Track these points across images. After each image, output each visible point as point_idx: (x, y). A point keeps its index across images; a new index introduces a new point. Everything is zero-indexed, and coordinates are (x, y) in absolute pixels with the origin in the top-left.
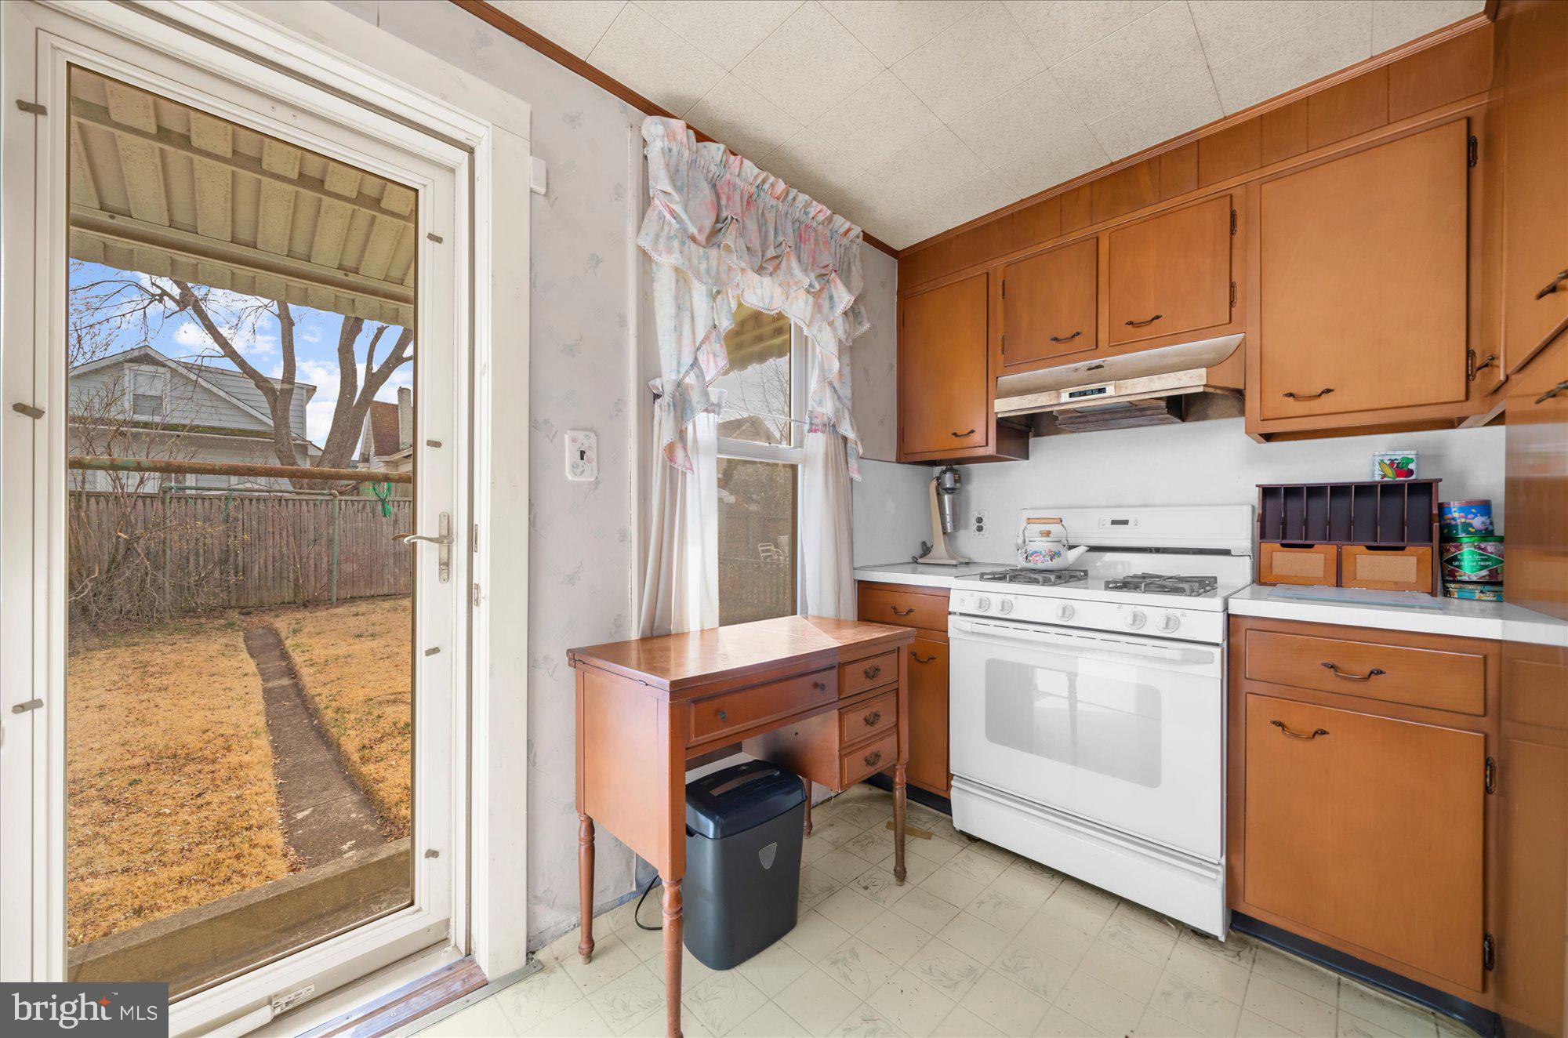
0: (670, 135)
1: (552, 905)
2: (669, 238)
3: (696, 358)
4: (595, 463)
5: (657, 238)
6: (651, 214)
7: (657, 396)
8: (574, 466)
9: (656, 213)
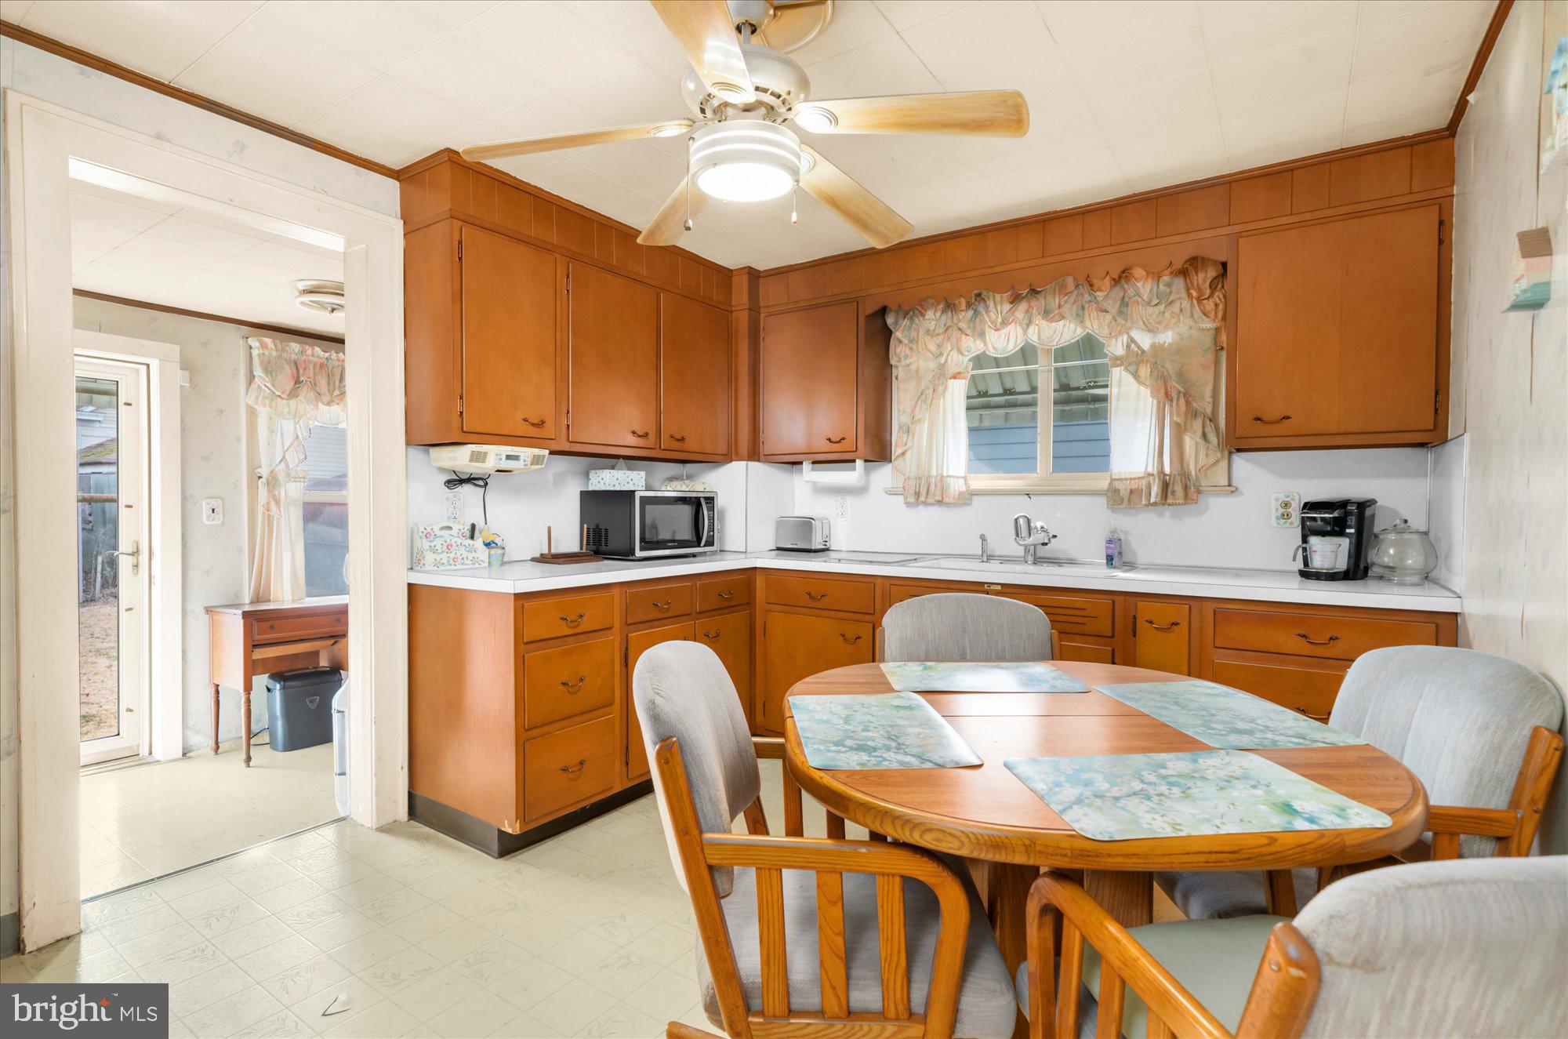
0: (263, 346)
1: (197, 732)
2: (264, 398)
3: (284, 457)
4: (221, 515)
5: (257, 398)
6: (254, 386)
7: (260, 477)
8: (208, 517)
9: (256, 386)
